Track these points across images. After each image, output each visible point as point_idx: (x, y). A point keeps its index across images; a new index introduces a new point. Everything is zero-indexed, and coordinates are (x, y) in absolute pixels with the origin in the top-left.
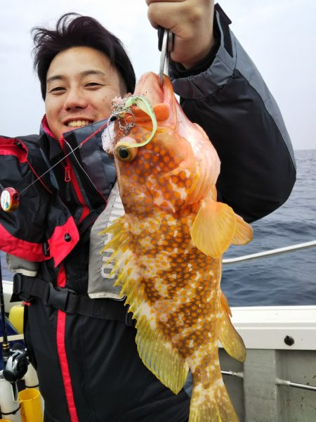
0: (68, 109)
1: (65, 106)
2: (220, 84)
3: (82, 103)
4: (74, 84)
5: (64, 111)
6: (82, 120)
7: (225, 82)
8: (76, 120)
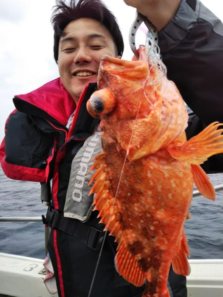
0: (77, 63)
1: (75, 60)
2: (189, 28)
3: (88, 58)
4: (82, 45)
5: (74, 64)
6: (87, 71)
7: (191, 27)
8: (83, 71)
